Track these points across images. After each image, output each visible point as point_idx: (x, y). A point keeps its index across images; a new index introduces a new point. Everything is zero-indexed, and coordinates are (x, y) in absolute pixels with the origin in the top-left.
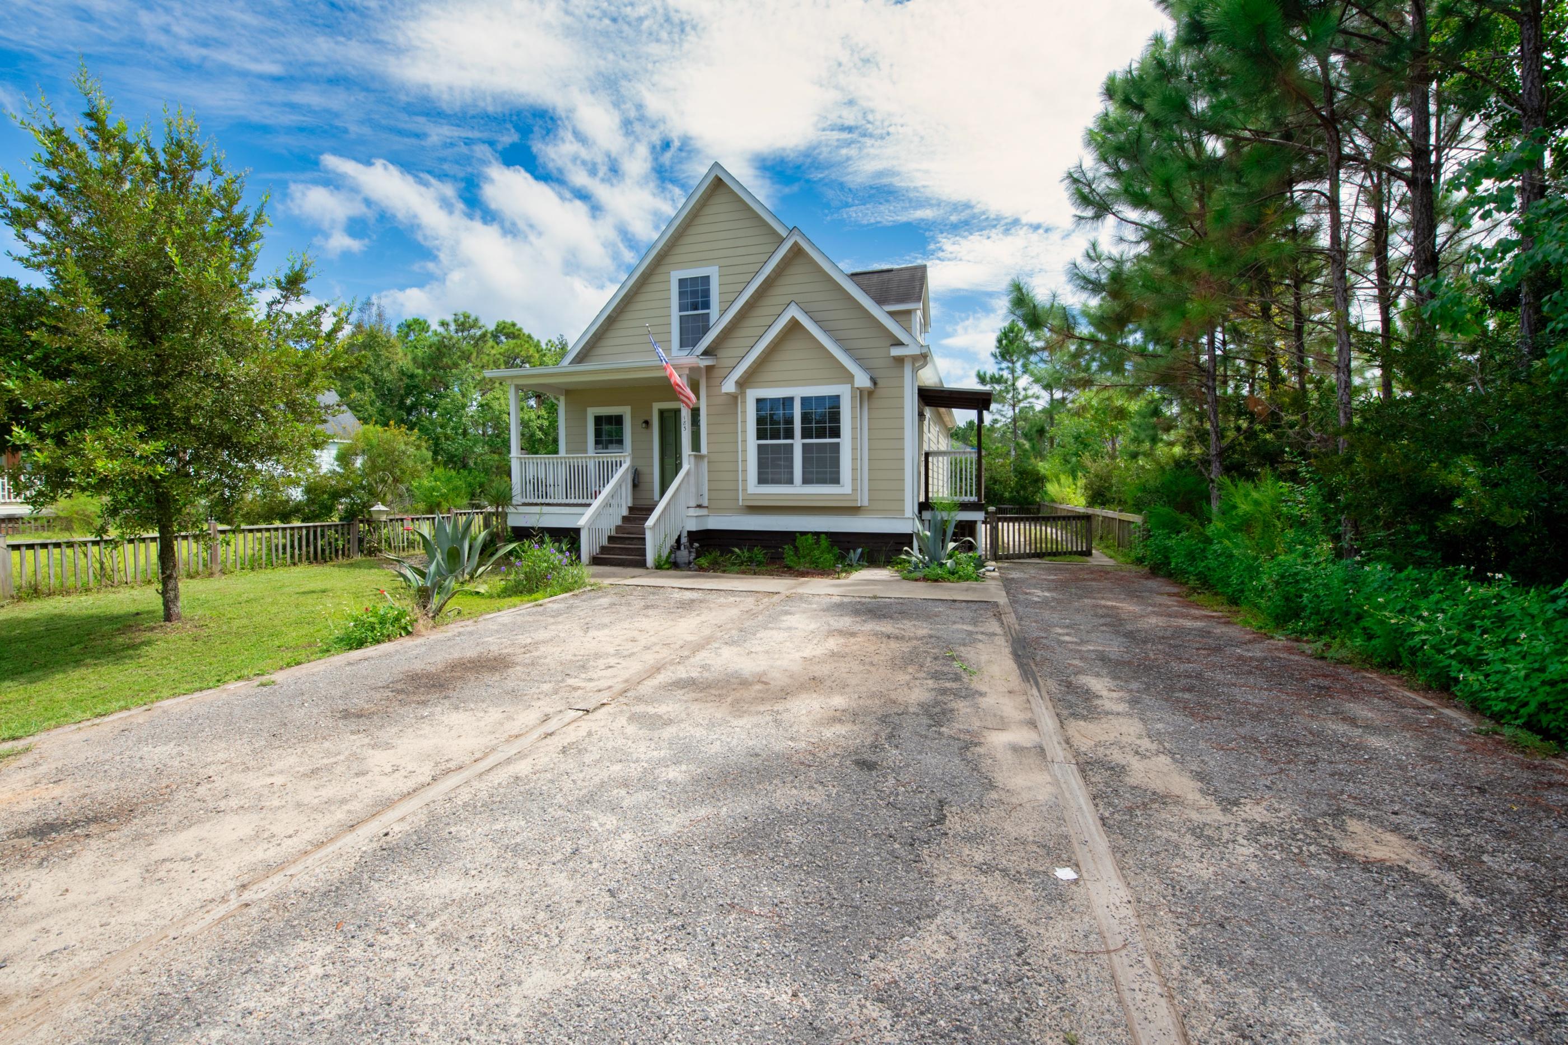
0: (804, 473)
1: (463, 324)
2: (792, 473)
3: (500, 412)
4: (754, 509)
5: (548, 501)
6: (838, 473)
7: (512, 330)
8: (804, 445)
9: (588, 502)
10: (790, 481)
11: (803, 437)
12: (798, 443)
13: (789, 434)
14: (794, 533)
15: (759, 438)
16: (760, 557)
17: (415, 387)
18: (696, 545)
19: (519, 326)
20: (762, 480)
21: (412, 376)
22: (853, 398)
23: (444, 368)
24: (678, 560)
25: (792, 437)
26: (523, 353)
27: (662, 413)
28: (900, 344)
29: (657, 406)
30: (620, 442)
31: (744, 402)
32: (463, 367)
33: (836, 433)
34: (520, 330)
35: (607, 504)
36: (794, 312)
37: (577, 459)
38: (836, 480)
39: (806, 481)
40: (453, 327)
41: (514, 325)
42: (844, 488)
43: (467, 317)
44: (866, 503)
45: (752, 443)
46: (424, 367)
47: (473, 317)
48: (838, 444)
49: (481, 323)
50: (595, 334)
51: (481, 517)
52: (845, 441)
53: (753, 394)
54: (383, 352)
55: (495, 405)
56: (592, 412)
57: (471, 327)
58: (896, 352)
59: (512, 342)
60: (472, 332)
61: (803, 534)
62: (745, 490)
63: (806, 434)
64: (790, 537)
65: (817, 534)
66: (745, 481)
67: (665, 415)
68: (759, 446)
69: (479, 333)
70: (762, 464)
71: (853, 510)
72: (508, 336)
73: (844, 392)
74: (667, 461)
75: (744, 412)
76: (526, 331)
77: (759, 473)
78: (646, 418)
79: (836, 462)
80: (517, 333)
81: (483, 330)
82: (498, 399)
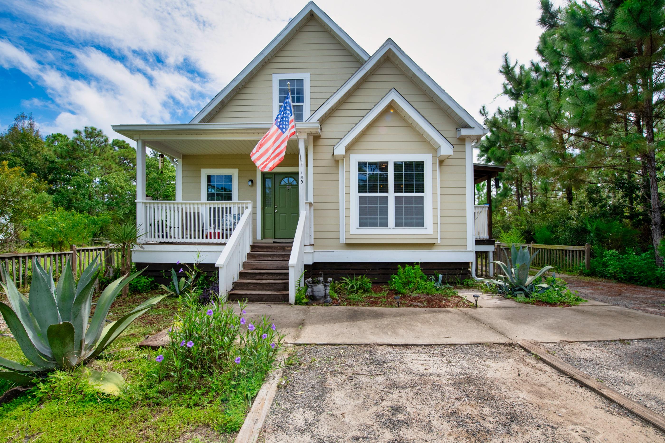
0: (396, 218)
1: (91, 133)
2: (386, 219)
3: (115, 185)
6: (423, 218)
7: (123, 144)
8: (396, 197)
9: (223, 241)
10: (385, 224)
11: (395, 192)
12: (391, 195)
13: (385, 189)
15: (360, 191)
17: (55, 169)
18: (330, 279)
20: (362, 224)
21: (53, 162)
22: (434, 163)
23: (77, 159)
24: (316, 294)
25: (387, 192)
26: (130, 156)
27: (264, 175)
28: (467, 127)
31: (348, 164)
32: (91, 157)
33: (421, 189)
34: (128, 144)
36: (393, 96)
38: (421, 224)
39: (398, 224)
40: (83, 134)
42: (427, 230)
43: (93, 129)
44: (439, 241)
45: (354, 195)
46: (62, 157)
47: (98, 130)
48: (422, 197)
52: (428, 195)
53: (355, 159)
54: (33, 146)
55: (112, 181)
56: (205, 172)
57: (97, 136)
58: (464, 132)
59: (123, 150)
60: (97, 138)
61: (403, 264)
62: (348, 231)
63: (398, 189)
65: (412, 264)
66: (348, 224)
68: (360, 198)
70: (362, 211)
71: (429, 246)
72: (120, 147)
73: (427, 159)
75: (348, 172)
77: (360, 218)
78: (251, 178)
79: (420, 211)
80: (126, 146)
81: (105, 138)
82: (114, 178)
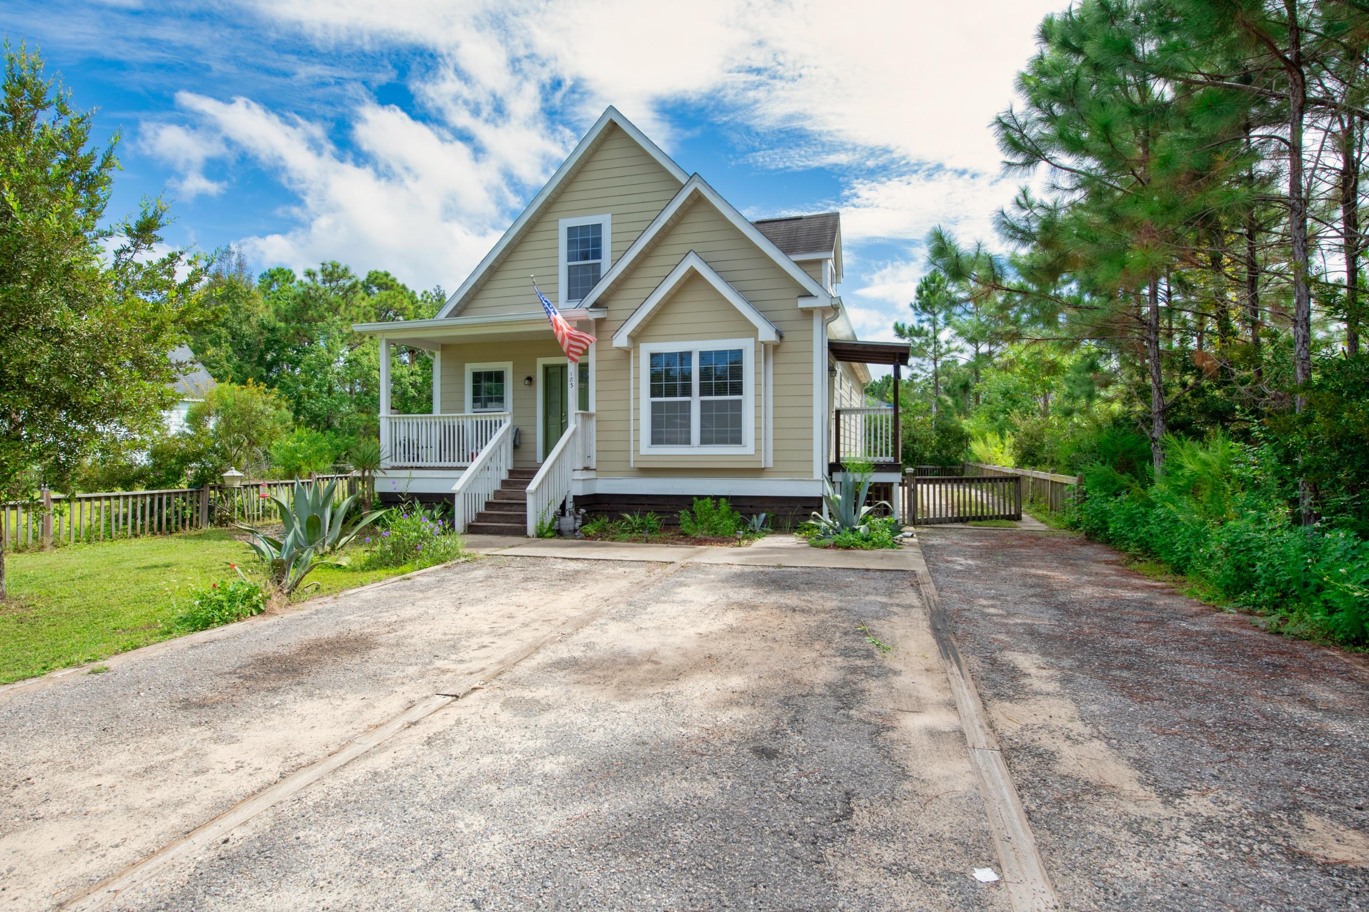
0: (702, 432)
1: (331, 274)
2: (689, 433)
3: (369, 367)
4: (646, 472)
5: (420, 464)
6: (740, 432)
7: (385, 280)
8: (702, 402)
9: (464, 465)
10: (687, 442)
11: (702, 394)
12: (696, 400)
13: (687, 391)
14: (691, 497)
15: (653, 395)
16: (654, 523)
17: (277, 341)
18: (583, 511)
19: (392, 276)
20: (656, 440)
21: (273, 330)
22: (756, 352)
23: (309, 321)
24: (562, 527)
25: (689, 394)
26: (397, 305)
27: (547, 368)
28: (808, 295)
29: (541, 362)
30: (501, 400)
31: (637, 357)
32: (329, 320)
33: (737, 389)
34: (394, 280)
35: (485, 468)
36: (693, 262)
37: (453, 418)
38: (737, 440)
39: (704, 441)
40: (320, 277)
41: (387, 275)
42: (747, 449)
43: (335, 266)
44: (770, 464)
45: (645, 401)
46: (286, 320)
47: (342, 267)
48: (740, 401)
49: (352, 273)
50: (475, 285)
51: (345, 482)
52: (748, 397)
53: (646, 349)
54: (243, 304)
55: (364, 360)
56: (470, 368)
57: (340, 277)
58: (803, 303)
59: (384, 293)
60: (341, 282)
61: (701, 497)
62: (637, 450)
63: (705, 390)
64: (686, 501)
65: (717, 498)
66: (637, 441)
67: (551, 371)
68: (653, 403)
69: (348, 284)
70: (656, 423)
71: (757, 472)
72: (380, 287)
73: (747, 345)
74: (552, 419)
75: (637, 368)
76: (400, 281)
77: (653, 433)
78: (529, 375)
79: (737, 421)
80: (390, 283)
81: (354, 280)
82: (367, 354)
